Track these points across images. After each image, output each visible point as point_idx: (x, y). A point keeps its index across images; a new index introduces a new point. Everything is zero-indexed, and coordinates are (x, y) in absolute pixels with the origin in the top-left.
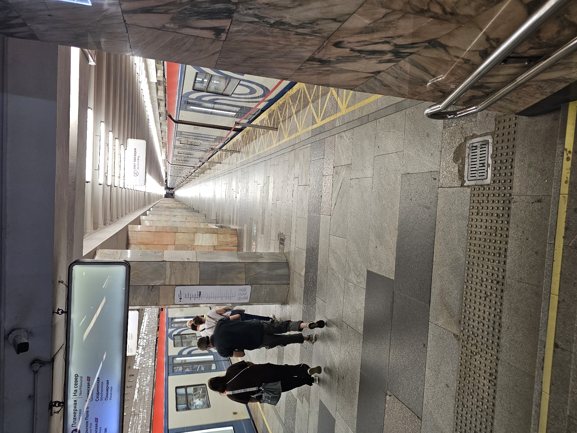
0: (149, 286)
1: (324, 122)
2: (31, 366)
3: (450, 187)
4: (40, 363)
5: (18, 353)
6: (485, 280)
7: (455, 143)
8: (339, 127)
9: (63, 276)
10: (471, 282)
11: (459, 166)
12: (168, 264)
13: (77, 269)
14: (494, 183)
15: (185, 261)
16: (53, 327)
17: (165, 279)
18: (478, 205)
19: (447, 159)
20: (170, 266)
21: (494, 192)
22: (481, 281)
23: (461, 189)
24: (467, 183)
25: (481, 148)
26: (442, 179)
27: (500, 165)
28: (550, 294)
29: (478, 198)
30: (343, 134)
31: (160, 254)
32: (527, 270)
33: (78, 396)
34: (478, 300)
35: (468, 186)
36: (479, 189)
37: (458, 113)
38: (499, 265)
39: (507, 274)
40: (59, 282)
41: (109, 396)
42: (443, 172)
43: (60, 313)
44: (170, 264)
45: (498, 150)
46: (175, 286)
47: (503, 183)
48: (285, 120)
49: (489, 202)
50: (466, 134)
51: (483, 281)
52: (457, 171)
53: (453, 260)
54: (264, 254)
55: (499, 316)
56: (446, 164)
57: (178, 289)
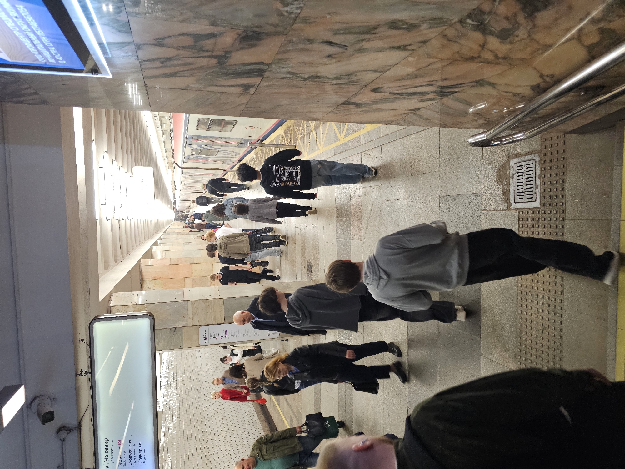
0: (171, 329)
1: (348, 139)
2: (57, 433)
3: (494, 210)
4: (66, 430)
5: (44, 424)
6: (541, 311)
7: (497, 162)
8: (365, 144)
9: (83, 333)
10: (525, 314)
11: (503, 188)
12: (189, 303)
13: (98, 326)
14: (544, 206)
15: (208, 298)
16: (77, 389)
17: (187, 320)
18: (528, 229)
19: (489, 179)
20: (192, 305)
21: (545, 216)
22: (536, 312)
23: (508, 212)
24: (514, 206)
25: (527, 168)
26: (485, 202)
27: (550, 187)
28: (616, 328)
29: (527, 222)
30: (370, 152)
31: (179, 293)
32: (588, 301)
33: (110, 461)
34: (534, 332)
35: (515, 209)
36: (528, 213)
37: (503, 139)
38: (556, 294)
39: (566, 304)
40: (79, 340)
41: (143, 459)
42: (485, 193)
43: (84, 375)
44: (192, 303)
45: (546, 170)
46: (199, 327)
47: (555, 206)
48: (303, 136)
49: (540, 227)
50: (509, 153)
51: (539, 313)
52: (502, 192)
53: (503, 289)
54: (291, 284)
55: (559, 350)
56: (489, 185)
57: (202, 329)
